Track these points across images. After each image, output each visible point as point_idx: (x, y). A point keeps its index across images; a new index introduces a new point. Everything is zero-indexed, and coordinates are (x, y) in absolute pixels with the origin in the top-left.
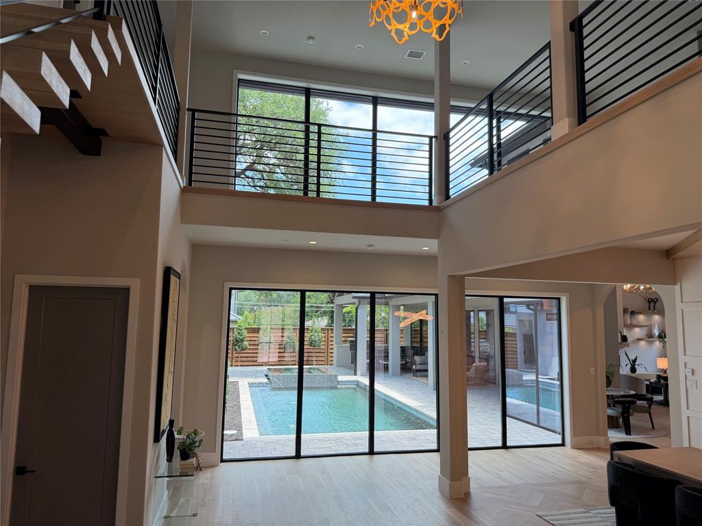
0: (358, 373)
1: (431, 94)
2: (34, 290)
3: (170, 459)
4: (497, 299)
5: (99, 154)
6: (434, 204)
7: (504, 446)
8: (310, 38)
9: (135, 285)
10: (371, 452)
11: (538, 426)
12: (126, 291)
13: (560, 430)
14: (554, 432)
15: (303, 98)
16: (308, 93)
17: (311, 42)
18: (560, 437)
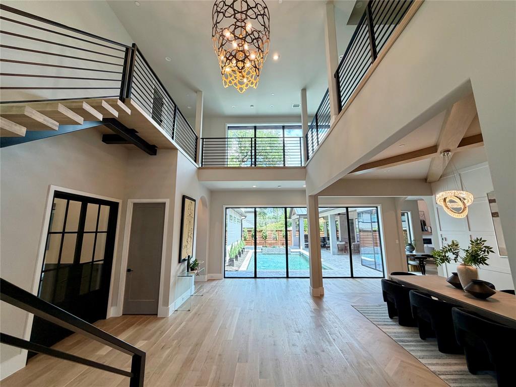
0: (301, 247)
1: (300, 122)
2: (135, 204)
3: (188, 271)
4: (345, 208)
5: (156, 155)
6: (303, 166)
7: (352, 277)
8: (251, 106)
9: (167, 201)
10: (288, 277)
11: (376, 269)
12: (164, 204)
13: (381, 270)
14: (380, 271)
15: (254, 130)
16: (255, 128)
17: (252, 107)
18: (382, 273)
